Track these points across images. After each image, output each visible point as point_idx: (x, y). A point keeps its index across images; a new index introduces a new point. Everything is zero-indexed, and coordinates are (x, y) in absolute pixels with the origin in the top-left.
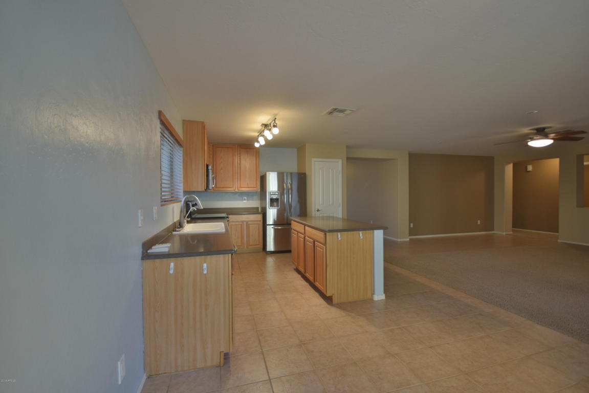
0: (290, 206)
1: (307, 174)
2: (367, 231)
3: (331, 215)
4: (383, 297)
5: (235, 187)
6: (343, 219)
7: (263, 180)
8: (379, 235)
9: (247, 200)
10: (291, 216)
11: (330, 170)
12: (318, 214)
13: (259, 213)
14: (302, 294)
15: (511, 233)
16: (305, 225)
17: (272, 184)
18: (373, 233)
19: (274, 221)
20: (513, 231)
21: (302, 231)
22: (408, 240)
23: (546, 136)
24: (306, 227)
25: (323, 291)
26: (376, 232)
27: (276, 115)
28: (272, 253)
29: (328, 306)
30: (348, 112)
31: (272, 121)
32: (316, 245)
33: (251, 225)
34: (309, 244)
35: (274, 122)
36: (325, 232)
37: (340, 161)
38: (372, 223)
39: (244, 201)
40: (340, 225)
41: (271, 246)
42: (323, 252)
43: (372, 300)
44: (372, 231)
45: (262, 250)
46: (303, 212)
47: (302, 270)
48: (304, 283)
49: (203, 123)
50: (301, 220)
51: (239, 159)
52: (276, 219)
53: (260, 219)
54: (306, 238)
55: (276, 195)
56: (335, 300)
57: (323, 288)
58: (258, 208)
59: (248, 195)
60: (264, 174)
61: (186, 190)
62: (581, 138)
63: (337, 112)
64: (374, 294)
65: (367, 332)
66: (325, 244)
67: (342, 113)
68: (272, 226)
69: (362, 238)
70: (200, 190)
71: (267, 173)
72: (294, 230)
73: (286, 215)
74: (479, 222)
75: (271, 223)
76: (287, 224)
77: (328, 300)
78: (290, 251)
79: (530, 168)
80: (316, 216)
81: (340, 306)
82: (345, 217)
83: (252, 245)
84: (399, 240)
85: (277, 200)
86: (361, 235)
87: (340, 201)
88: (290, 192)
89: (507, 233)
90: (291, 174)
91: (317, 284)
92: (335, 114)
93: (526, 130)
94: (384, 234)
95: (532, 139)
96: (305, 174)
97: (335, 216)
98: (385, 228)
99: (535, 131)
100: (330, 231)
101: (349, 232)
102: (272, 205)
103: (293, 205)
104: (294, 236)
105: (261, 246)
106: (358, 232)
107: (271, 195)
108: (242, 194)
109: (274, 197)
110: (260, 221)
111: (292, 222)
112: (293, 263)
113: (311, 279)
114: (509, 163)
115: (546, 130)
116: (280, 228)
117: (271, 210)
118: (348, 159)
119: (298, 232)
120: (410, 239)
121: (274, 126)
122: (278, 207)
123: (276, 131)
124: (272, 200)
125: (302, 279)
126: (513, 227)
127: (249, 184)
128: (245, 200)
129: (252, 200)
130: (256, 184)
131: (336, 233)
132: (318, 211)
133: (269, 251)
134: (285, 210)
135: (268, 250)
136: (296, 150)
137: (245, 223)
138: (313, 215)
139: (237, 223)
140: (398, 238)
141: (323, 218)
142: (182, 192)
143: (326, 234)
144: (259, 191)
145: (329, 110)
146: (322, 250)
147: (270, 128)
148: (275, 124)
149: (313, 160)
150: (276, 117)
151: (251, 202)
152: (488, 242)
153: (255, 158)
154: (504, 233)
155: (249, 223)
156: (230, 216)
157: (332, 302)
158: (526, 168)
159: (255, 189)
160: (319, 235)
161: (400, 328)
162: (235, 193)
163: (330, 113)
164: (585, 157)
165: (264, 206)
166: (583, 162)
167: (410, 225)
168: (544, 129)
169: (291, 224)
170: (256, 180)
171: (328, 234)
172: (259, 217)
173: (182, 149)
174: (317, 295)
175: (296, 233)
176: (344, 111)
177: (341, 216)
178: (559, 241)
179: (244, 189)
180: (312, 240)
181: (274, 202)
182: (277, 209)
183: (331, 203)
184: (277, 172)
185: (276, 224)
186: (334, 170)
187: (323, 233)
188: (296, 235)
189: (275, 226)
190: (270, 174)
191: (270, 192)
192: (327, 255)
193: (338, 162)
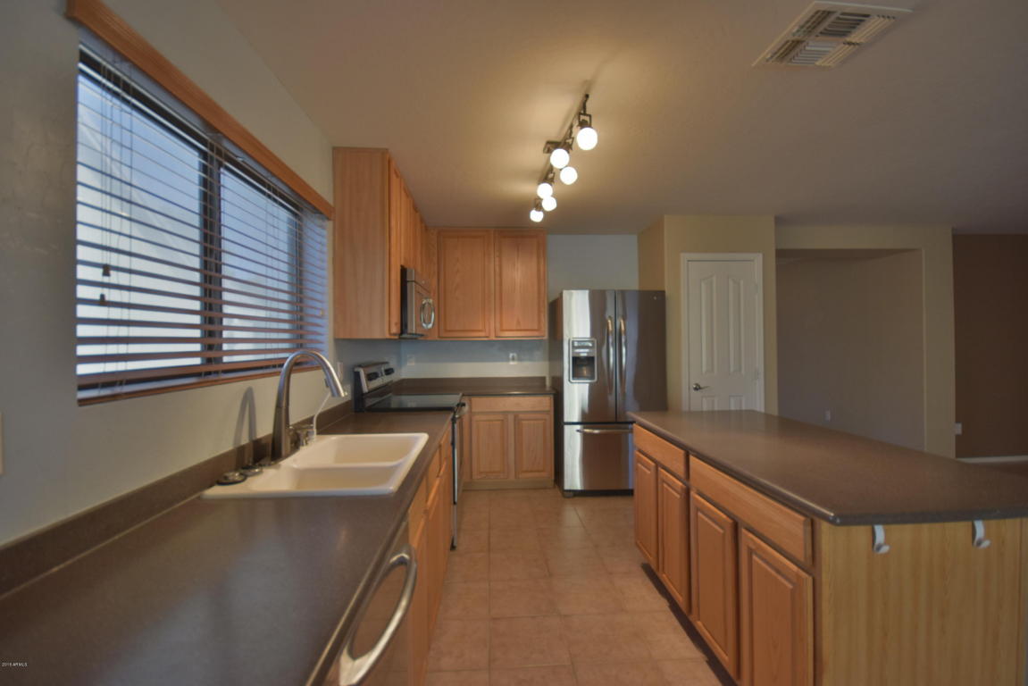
0: (623, 375)
1: (667, 292)
5: (489, 328)
7: (555, 312)
9: (520, 360)
11: (731, 283)
12: (701, 403)
13: (545, 394)
16: (690, 453)
17: (578, 323)
19: (583, 414)
24: (691, 458)
28: (576, 494)
32: (746, 540)
33: (524, 422)
34: (712, 524)
35: (582, 110)
36: (809, 514)
37: (758, 259)
38: (828, 416)
39: (512, 363)
41: (574, 478)
42: (796, 596)
45: (551, 483)
49: (384, 152)
51: (497, 263)
52: (586, 409)
53: (547, 409)
54: (693, 494)
55: (587, 347)
58: (543, 379)
59: (521, 348)
60: (557, 296)
61: (342, 336)
66: (812, 565)
68: (578, 427)
70: (377, 335)
71: (566, 294)
72: (640, 451)
73: (611, 399)
75: (576, 420)
76: (617, 423)
80: (693, 401)
83: (527, 471)
85: (590, 360)
86: (979, 533)
87: (760, 365)
88: (623, 340)
90: (623, 293)
96: (663, 293)
101: (926, 524)
102: (576, 375)
104: (643, 471)
105: (549, 473)
106: (966, 522)
107: (574, 347)
108: (505, 347)
109: (584, 353)
110: (548, 412)
111: (635, 425)
113: (722, 655)
116: (596, 431)
117: (576, 386)
119: (657, 464)
121: (583, 124)
122: (592, 378)
123: (589, 140)
124: (577, 362)
127: (521, 323)
128: (513, 359)
129: (530, 360)
130: (539, 321)
131: (864, 527)
132: (698, 388)
133: (570, 491)
134: (610, 386)
135: (567, 487)
136: (635, 236)
137: (511, 418)
138: (684, 400)
139: (492, 417)
142: (332, 342)
143: (812, 525)
144: (546, 337)
148: (587, 119)
149: (684, 257)
150: (588, 91)
151: (527, 363)
153: (535, 259)
155: (521, 416)
156: (475, 400)
159: (536, 333)
160: (770, 517)
162: (490, 344)
165: (558, 374)
169: (629, 431)
170: (539, 312)
171: (825, 526)
172: (546, 402)
173: (329, 224)
175: (653, 464)
177: (760, 405)
179: (508, 335)
180: (725, 514)
181: (583, 365)
182: (590, 383)
183: (732, 369)
184: (590, 290)
185: (586, 421)
186: (742, 282)
187: (802, 518)
188: (649, 470)
189: (585, 428)
190: (571, 295)
191: (573, 342)
192: (827, 621)
193: (752, 261)
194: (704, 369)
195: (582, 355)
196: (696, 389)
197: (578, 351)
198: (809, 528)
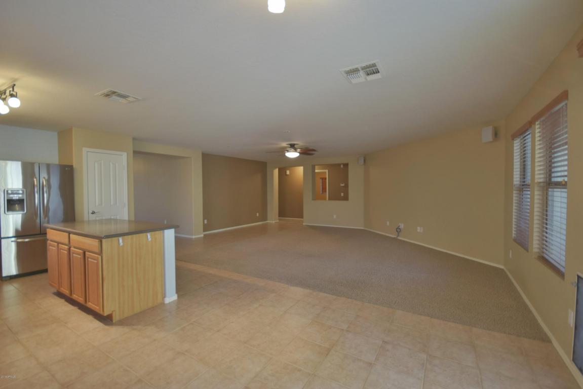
0: (46, 210)
1: (74, 166)
2: (157, 232)
3: (112, 217)
4: (174, 297)
6: (129, 221)
8: (169, 235)
10: (48, 222)
11: (111, 164)
12: (92, 217)
14: (66, 323)
15: (278, 221)
16: (69, 233)
18: (163, 233)
19: (17, 231)
20: (280, 220)
21: (66, 241)
22: (202, 236)
23: (296, 150)
24: (71, 235)
25: (98, 311)
26: (166, 231)
27: (15, 80)
28: (11, 278)
29: (107, 327)
30: (130, 99)
31: (9, 87)
32: (87, 256)
34: (77, 256)
35: (11, 89)
36: (100, 239)
37: (125, 155)
40: (126, 229)
41: (10, 269)
42: (97, 263)
43: (163, 304)
44: (162, 231)
46: (70, 215)
47: (66, 292)
48: (70, 307)
50: (65, 227)
52: (19, 228)
54: (72, 249)
55: (19, 194)
56: (116, 318)
57: (97, 308)
62: (312, 154)
63: (115, 95)
64: (165, 297)
65: (155, 340)
66: (101, 253)
67: (124, 99)
68: (13, 239)
69: (150, 240)
71: (2, 163)
72: (51, 241)
73: (38, 221)
74: (258, 215)
75: (11, 236)
76: (40, 234)
77: (107, 320)
78: (46, 271)
79: (288, 172)
80: (90, 219)
81: (123, 323)
82: (133, 218)
84: (194, 237)
85: (21, 201)
86: (149, 237)
87: (125, 201)
88: (45, 190)
89: (276, 221)
90: (48, 166)
91: (90, 305)
92: (114, 97)
93: (284, 144)
94: (176, 232)
95: (288, 151)
96: (71, 167)
97: (118, 218)
98: (176, 227)
99: (289, 146)
100: (108, 237)
101: (134, 236)
102: (10, 209)
103: (52, 207)
104: (52, 249)
106: (145, 234)
107: (8, 194)
109: (15, 197)
111: (48, 231)
112: (51, 285)
113: (81, 300)
114: (276, 168)
115: (295, 146)
116: (27, 240)
118: (135, 152)
119: (58, 243)
120: (205, 235)
121: (12, 96)
122: (23, 211)
123: (15, 103)
124: (11, 202)
125: (66, 303)
126: (279, 216)
131: (116, 238)
133: (7, 277)
134: (36, 214)
135: (4, 275)
136: (56, 134)
138: (86, 219)
140: (192, 235)
141: (101, 222)
143: (101, 241)
145: (106, 91)
146: (95, 261)
147: (3, 96)
148: (14, 93)
149: (85, 150)
150: (15, 83)
152: (263, 230)
154: (274, 222)
157: (112, 321)
158: (286, 172)
160: (92, 244)
161: (191, 324)
163: (107, 95)
164: (316, 167)
166: (315, 170)
167: (204, 222)
168: (294, 145)
169: (46, 234)
171: (104, 241)
174: (90, 318)
175: (56, 244)
176: (127, 97)
177: (126, 218)
178: (304, 224)
180: (80, 250)
181: (16, 204)
182: (22, 214)
183: (112, 203)
184: (22, 162)
185: (18, 235)
186: (117, 165)
187: (97, 240)
188: (54, 247)
189: (17, 239)
190: (6, 165)
191: (7, 191)
192: (105, 267)
193: (122, 155)
194: (97, 204)
195: (14, 198)
196: (92, 213)
197: (11, 196)
198: (100, 243)
